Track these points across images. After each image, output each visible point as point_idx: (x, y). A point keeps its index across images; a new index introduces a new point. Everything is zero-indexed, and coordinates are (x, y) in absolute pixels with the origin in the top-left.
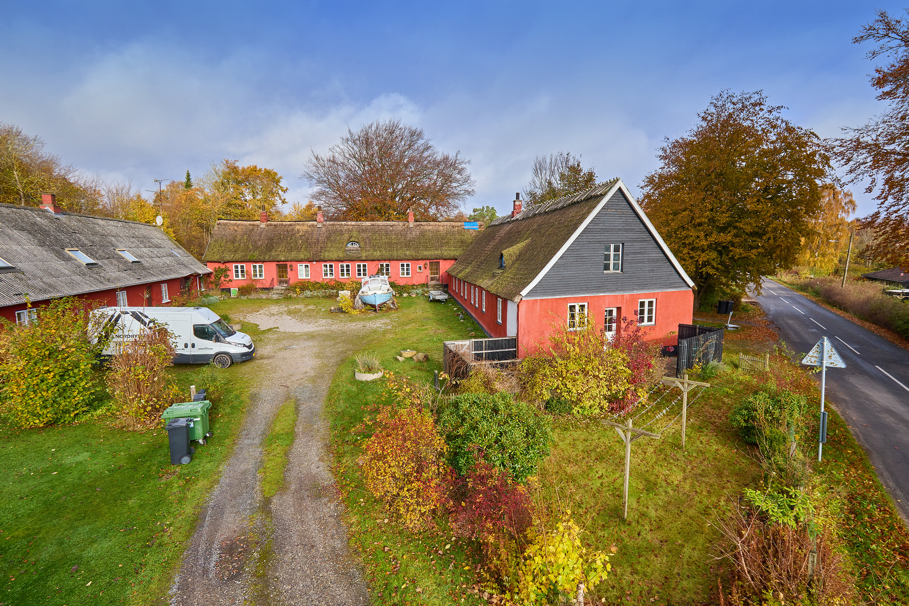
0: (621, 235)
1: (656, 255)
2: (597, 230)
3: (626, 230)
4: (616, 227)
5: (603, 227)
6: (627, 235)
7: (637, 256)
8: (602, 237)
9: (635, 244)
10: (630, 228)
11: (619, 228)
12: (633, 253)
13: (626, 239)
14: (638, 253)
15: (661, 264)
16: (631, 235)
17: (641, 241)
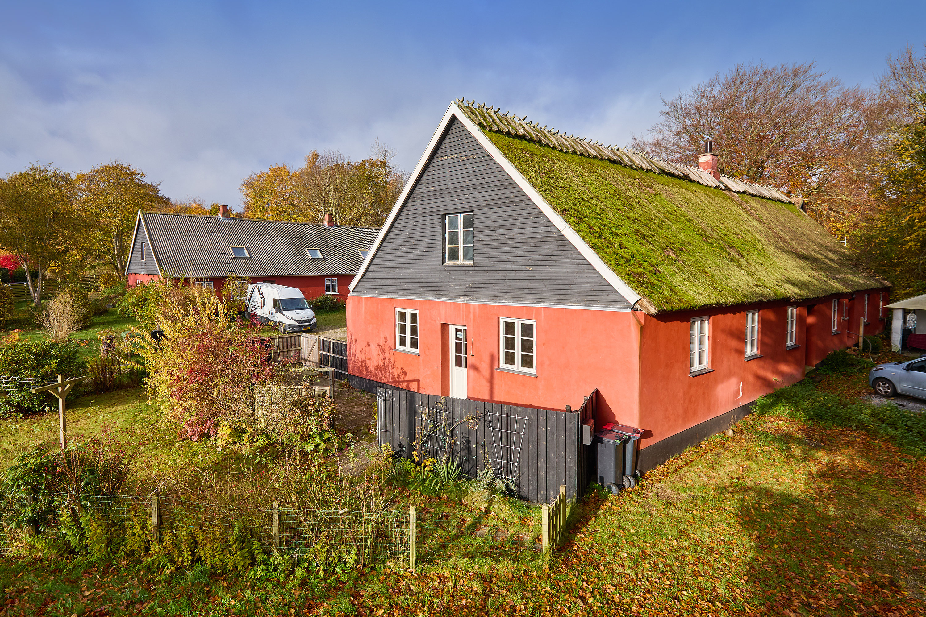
0: (466, 196)
1: (539, 230)
2: (429, 194)
3: (476, 188)
4: (459, 185)
5: (438, 188)
6: (477, 195)
7: (498, 232)
8: (437, 204)
9: (493, 210)
10: (483, 181)
11: (462, 184)
12: (490, 229)
13: (477, 204)
14: (500, 228)
15: (552, 248)
16: (484, 195)
17: (504, 205)
